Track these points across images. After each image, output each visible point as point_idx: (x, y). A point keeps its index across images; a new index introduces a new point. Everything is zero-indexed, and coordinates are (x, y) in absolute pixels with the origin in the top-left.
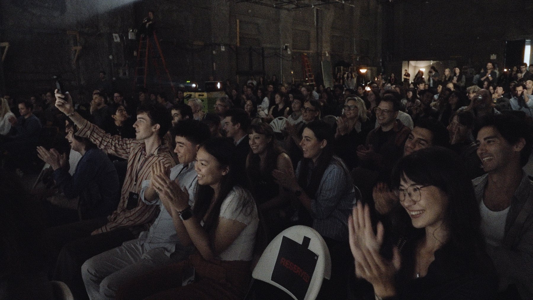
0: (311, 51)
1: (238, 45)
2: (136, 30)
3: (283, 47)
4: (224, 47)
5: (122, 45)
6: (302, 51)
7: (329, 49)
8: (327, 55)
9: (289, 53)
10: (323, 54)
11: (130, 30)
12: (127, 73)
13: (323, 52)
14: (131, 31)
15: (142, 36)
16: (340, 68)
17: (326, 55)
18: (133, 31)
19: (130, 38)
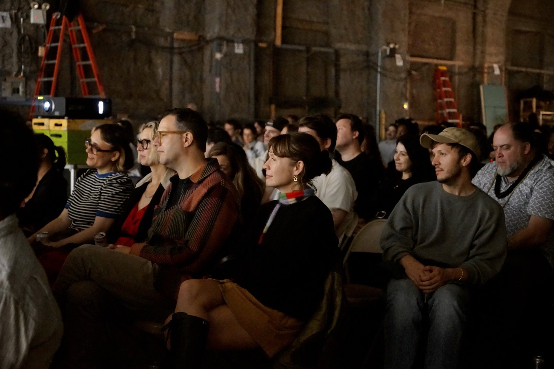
0: (457, 63)
1: (278, 42)
2: (46, 6)
3: (386, 51)
4: (241, 46)
5: (15, 34)
6: (435, 61)
7: (502, 58)
8: (497, 72)
9: (400, 63)
10: (486, 70)
11: (34, 5)
12: (21, 89)
13: (486, 65)
14: (36, 6)
15: (56, 15)
16: (531, 102)
17: (493, 71)
18: (40, 8)
19: (32, 21)
